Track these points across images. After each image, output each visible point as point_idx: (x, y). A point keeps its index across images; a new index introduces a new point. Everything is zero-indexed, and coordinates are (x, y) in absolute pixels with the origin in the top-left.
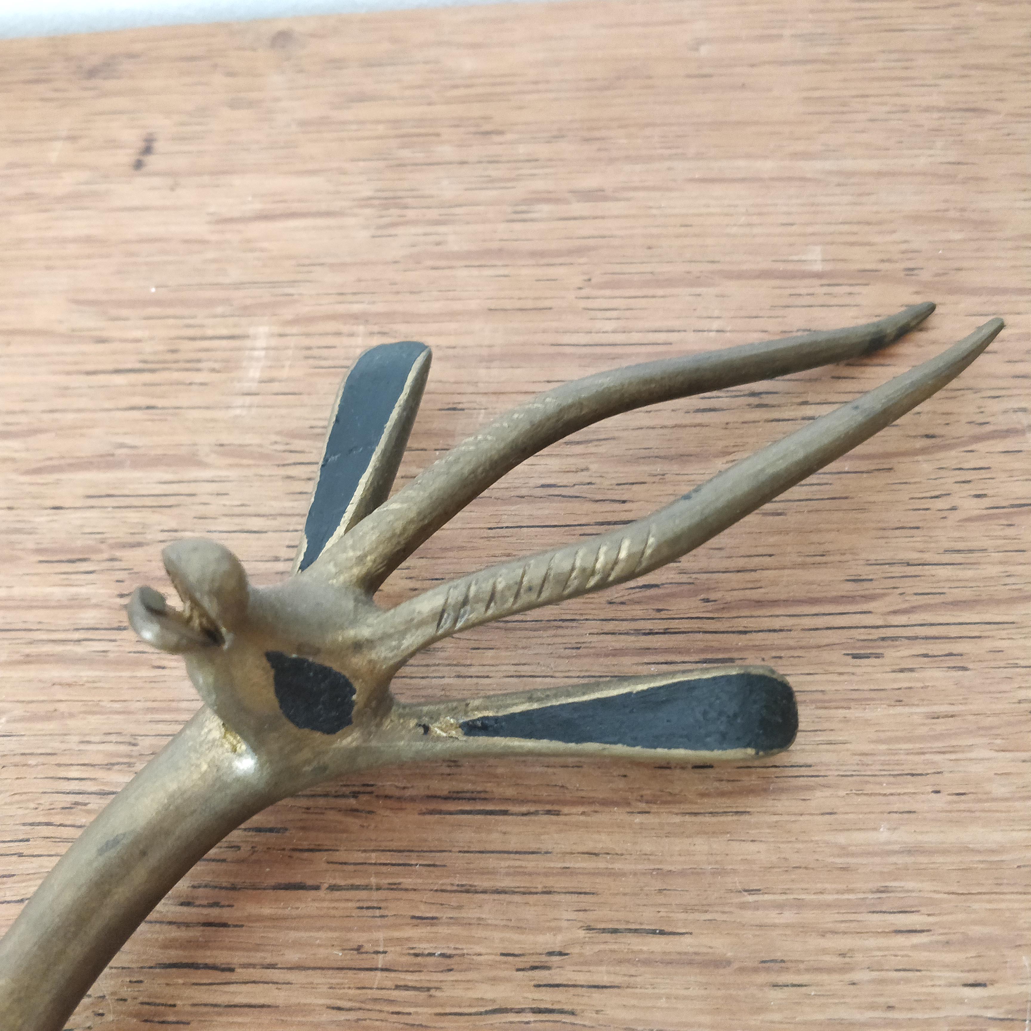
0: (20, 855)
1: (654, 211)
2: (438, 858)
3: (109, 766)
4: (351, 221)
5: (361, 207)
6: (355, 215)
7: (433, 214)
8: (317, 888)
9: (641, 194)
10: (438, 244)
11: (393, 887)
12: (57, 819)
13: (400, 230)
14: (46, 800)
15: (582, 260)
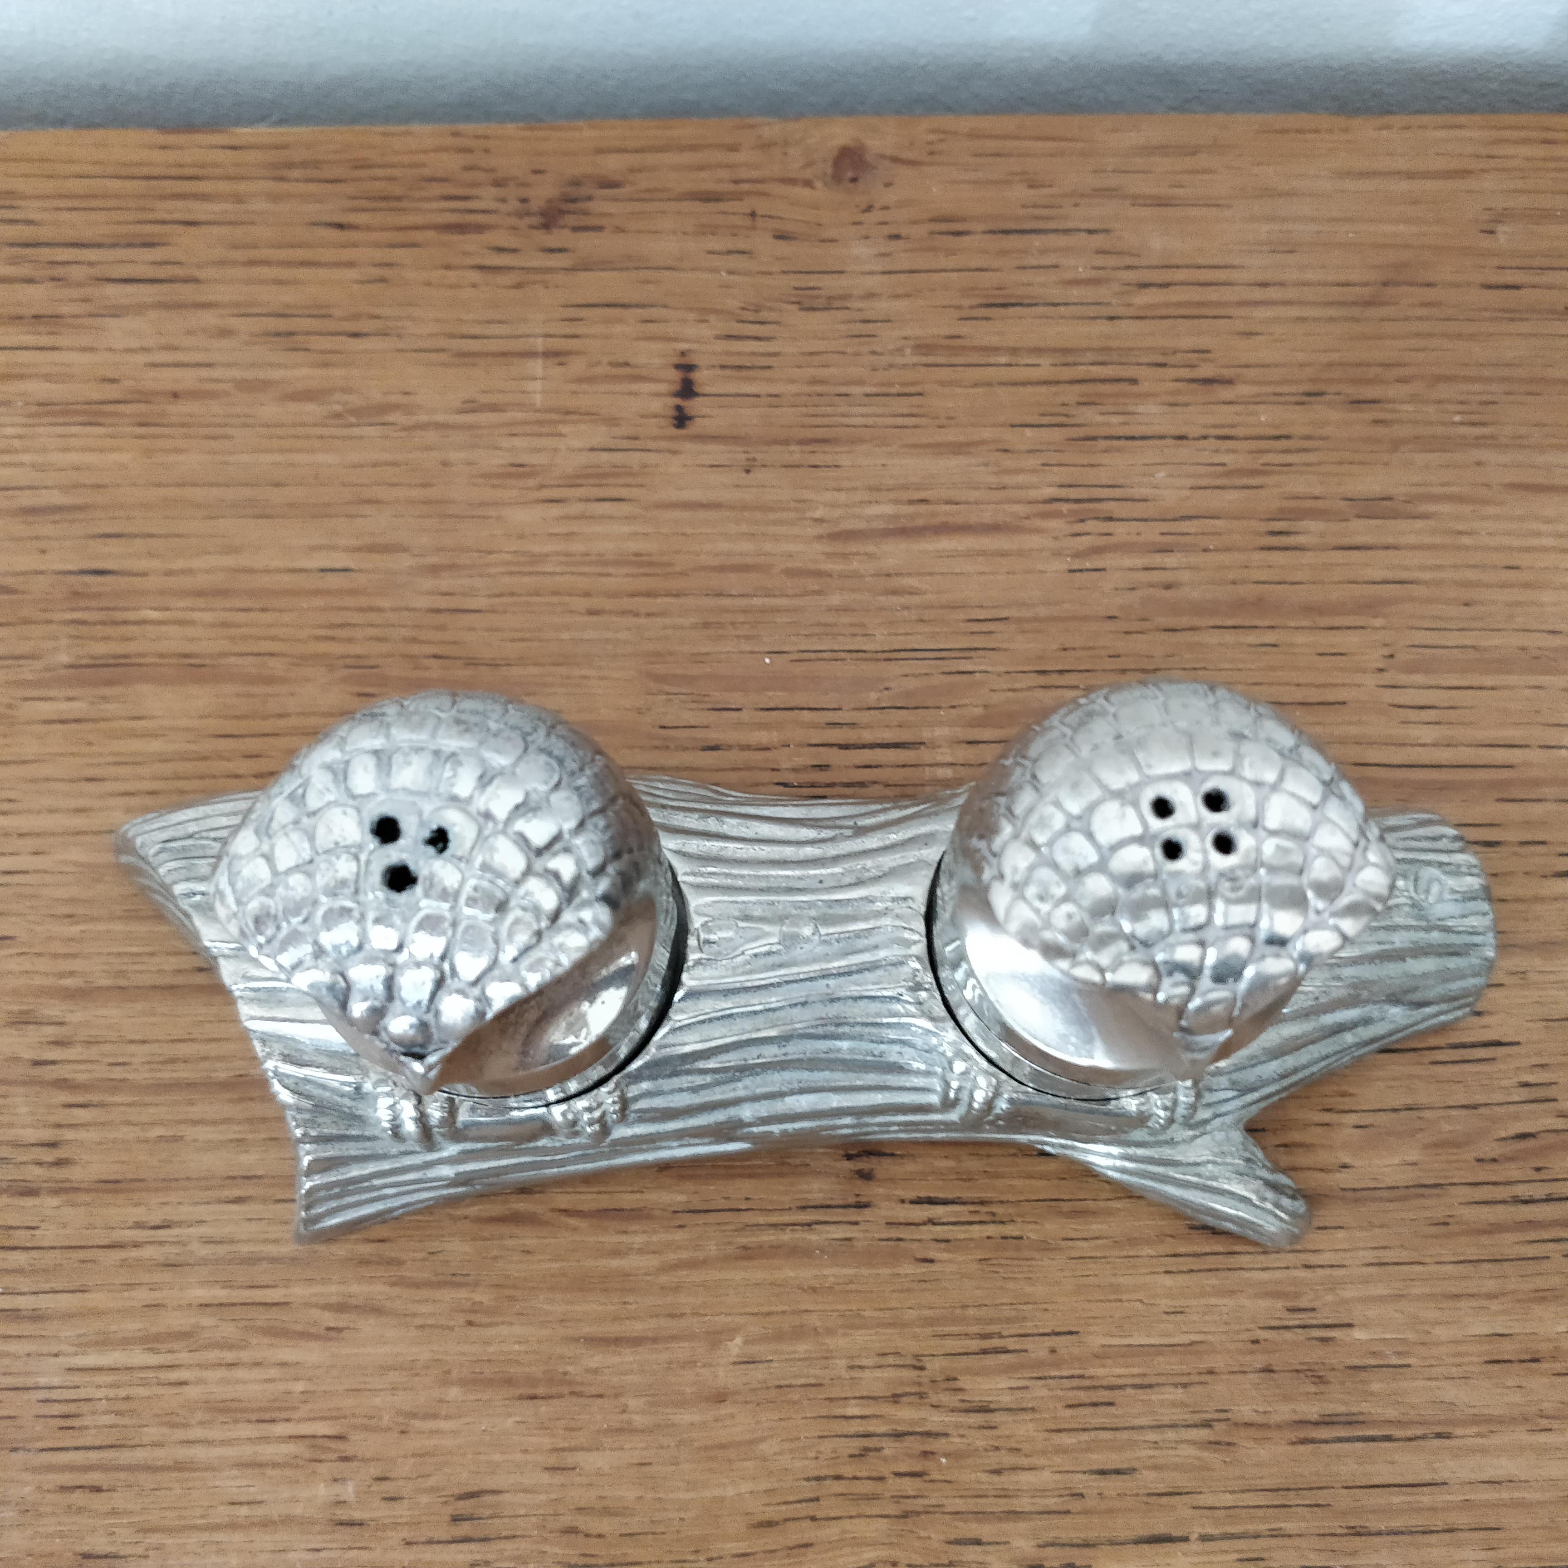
0: (813, 1519)
1: (1466, 540)
2: (1321, 1497)
3: (895, 1398)
4: (1034, 541)
5: (1044, 516)
6: (1038, 531)
7: (1152, 533)
8: (1185, 1539)
9: (1444, 508)
10: (1168, 587)
11: (1275, 1534)
12: (848, 1470)
13: (1107, 561)
14: (827, 1447)
15: (1378, 622)
